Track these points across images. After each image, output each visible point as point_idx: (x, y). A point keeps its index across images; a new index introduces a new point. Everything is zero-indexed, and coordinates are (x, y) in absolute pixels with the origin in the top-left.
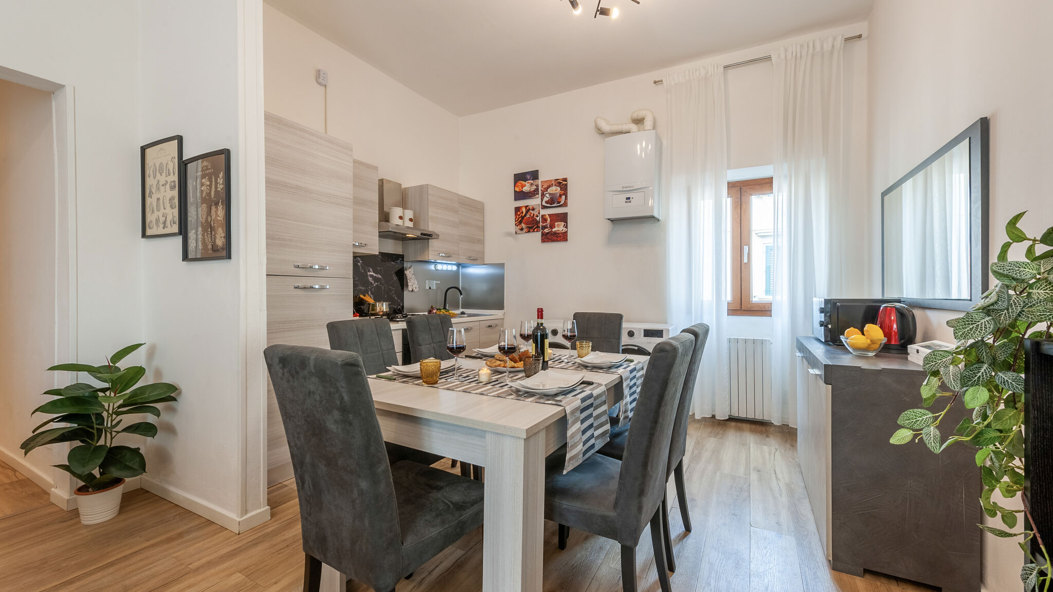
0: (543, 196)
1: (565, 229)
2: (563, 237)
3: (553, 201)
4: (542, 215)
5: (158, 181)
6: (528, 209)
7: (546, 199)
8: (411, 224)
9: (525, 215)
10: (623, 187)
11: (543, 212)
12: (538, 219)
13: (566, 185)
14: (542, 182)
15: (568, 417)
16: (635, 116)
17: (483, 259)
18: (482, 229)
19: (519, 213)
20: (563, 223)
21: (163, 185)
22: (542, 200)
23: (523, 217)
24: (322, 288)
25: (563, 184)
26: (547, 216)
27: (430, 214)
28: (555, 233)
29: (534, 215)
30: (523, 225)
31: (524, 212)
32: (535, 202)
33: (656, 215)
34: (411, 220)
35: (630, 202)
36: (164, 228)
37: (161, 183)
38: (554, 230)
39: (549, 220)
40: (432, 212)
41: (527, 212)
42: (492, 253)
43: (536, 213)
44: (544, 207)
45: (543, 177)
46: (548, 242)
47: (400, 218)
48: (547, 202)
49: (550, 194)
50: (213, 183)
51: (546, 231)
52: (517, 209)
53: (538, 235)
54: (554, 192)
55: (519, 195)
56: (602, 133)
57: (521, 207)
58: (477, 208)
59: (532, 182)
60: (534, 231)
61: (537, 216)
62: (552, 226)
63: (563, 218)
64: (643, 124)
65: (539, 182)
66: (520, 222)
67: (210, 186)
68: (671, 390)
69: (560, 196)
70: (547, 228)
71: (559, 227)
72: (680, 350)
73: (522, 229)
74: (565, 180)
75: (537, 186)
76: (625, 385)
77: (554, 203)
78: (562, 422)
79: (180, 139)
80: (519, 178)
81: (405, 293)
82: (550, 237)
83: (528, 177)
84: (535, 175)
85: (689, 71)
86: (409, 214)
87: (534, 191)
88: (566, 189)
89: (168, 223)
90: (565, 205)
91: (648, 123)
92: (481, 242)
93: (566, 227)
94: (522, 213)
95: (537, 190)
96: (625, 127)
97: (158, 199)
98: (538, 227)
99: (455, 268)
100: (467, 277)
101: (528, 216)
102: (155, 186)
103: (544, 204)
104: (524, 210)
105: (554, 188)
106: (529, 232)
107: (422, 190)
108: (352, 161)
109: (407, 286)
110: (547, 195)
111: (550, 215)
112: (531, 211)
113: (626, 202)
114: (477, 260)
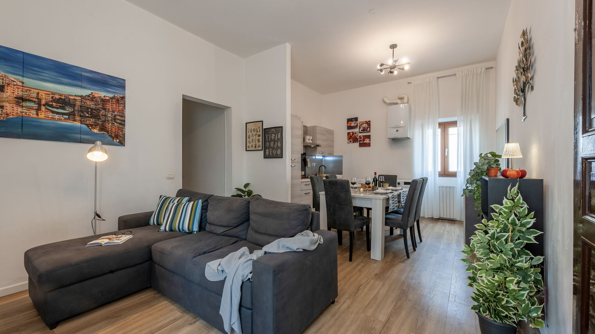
0: (360, 128)
1: (369, 142)
2: (368, 145)
3: (364, 130)
4: (359, 136)
5: (253, 134)
6: (353, 133)
7: (361, 129)
8: (311, 142)
9: (352, 136)
10: (395, 126)
11: (360, 134)
12: (357, 137)
13: (370, 124)
14: (359, 122)
15: (390, 198)
16: (400, 96)
17: (333, 153)
18: (333, 141)
19: (349, 135)
20: (369, 139)
21: (255, 135)
22: (359, 130)
23: (351, 137)
24: (295, 166)
25: (368, 123)
26: (362, 136)
27: (317, 137)
28: (365, 143)
29: (356, 136)
30: (351, 140)
31: (352, 134)
32: (356, 130)
33: (409, 137)
34: (312, 140)
35: (398, 132)
36: (255, 148)
37: (254, 135)
38: (364, 142)
39: (362, 138)
40: (318, 136)
41: (353, 134)
42: (338, 151)
43: (357, 135)
44: (360, 133)
45: (359, 120)
46: (362, 147)
47: (309, 140)
48: (361, 130)
49: (363, 127)
50: (276, 136)
51: (361, 142)
52: (349, 133)
53: (357, 144)
54: (365, 126)
55: (349, 128)
56: (385, 103)
57: (350, 132)
58: (331, 133)
59: (355, 122)
60: (356, 142)
61: (357, 136)
62: (364, 140)
63: (369, 137)
64: (403, 99)
65: (358, 122)
66: (350, 139)
67: (275, 136)
68: (416, 192)
69: (367, 128)
70: (362, 141)
71: (367, 141)
72: (418, 182)
73: (350, 142)
74: (370, 121)
75: (357, 124)
76: (401, 195)
77: (365, 131)
78: (388, 199)
79: (262, 121)
80: (349, 120)
81: (306, 168)
82: (362, 145)
83: (353, 120)
84: (356, 119)
85: (422, 79)
86: (311, 138)
87: (356, 126)
88: (370, 125)
89: (257, 147)
90: (369, 132)
91: (405, 100)
92: (333, 147)
93: (370, 141)
94: (351, 135)
95: (357, 125)
96: (396, 101)
97: (253, 139)
98: (358, 141)
99: (321, 157)
100: (326, 161)
101: (353, 136)
102: (251, 135)
103: (360, 131)
104: (351, 134)
105: (365, 125)
106: (354, 142)
107: (314, 128)
108: (301, 122)
109: (307, 165)
110: (362, 128)
111: (363, 136)
112: (355, 134)
113: (396, 132)
114: (331, 154)
